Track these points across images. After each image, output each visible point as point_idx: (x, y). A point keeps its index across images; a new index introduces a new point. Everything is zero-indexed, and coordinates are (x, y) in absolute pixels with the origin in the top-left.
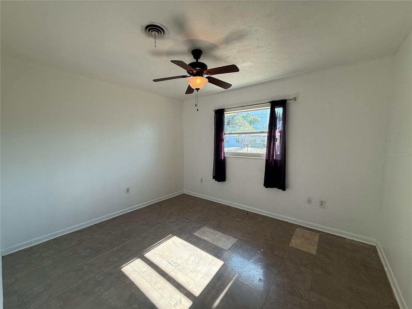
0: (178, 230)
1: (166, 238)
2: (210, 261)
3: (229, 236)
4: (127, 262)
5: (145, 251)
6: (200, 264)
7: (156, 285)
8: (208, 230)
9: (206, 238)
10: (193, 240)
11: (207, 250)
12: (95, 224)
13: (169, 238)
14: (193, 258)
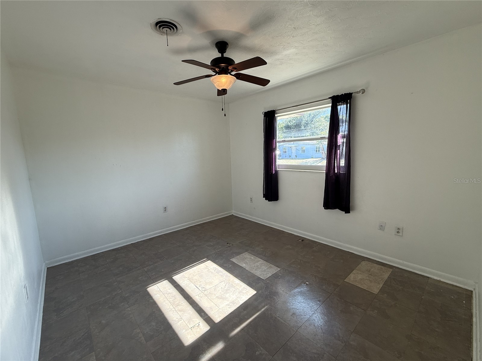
0: (214, 255)
1: (200, 261)
2: (241, 289)
3: (271, 265)
4: (154, 282)
5: (175, 274)
6: (229, 291)
7: (178, 306)
8: (249, 257)
9: (244, 265)
10: (229, 266)
11: (241, 278)
13: (202, 262)
14: (224, 284)
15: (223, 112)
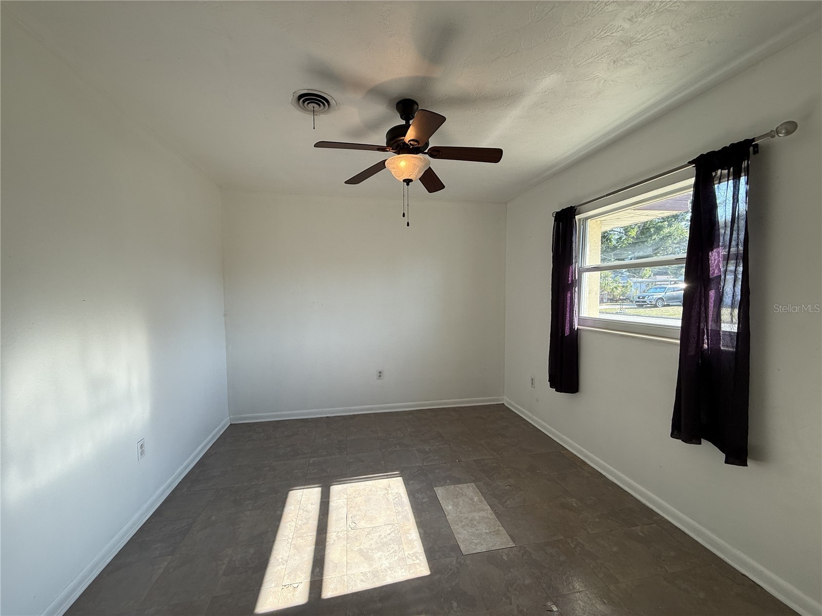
0: (416, 470)
1: (386, 474)
2: (409, 554)
4: (304, 485)
5: (338, 481)
6: (386, 548)
7: (299, 539)
9: (450, 507)
10: (423, 498)
11: (425, 531)
12: (328, 417)
13: (388, 477)
14: (388, 530)
15: (405, 220)
